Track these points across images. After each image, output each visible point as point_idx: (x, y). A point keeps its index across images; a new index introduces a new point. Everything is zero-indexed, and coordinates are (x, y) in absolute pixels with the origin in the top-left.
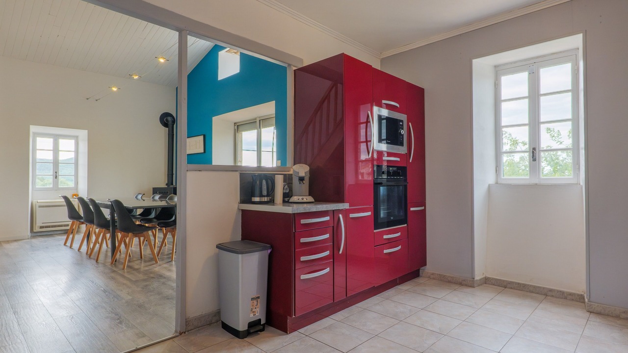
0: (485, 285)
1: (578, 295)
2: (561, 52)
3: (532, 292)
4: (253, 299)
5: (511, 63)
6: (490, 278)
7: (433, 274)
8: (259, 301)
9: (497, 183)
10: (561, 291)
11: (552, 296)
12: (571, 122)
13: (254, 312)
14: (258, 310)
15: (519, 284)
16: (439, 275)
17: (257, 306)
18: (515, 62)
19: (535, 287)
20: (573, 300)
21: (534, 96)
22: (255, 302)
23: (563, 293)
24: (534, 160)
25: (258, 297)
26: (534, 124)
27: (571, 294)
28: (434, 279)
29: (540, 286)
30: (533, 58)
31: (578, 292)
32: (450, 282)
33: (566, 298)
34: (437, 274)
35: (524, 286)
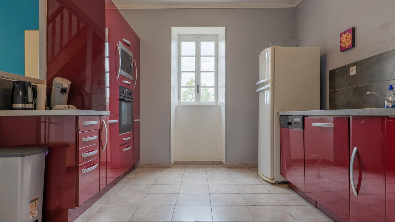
0: (175, 166)
1: (219, 162)
2: (210, 35)
3: (199, 165)
4: (32, 201)
5: (187, 35)
6: (177, 161)
7: (145, 165)
8: (37, 203)
9: (179, 104)
10: (212, 161)
11: (208, 165)
12: (214, 73)
13: (33, 214)
14: (36, 211)
15: (192, 161)
16: (149, 164)
17: (35, 208)
18: (189, 35)
19: (200, 162)
20: (217, 165)
21: (198, 56)
22: (34, 204)
23: (212, 162)
24: (198, 92)
25: (37, 199)
26: (198, 71)
27: (216, 162)
28: (145, 168)
29: (203, 160)
30: (197, 35)
31: (219, 160)
32: (156, 168)
33: (214, 164)
34: (148, 164)
35: (195, 162)
